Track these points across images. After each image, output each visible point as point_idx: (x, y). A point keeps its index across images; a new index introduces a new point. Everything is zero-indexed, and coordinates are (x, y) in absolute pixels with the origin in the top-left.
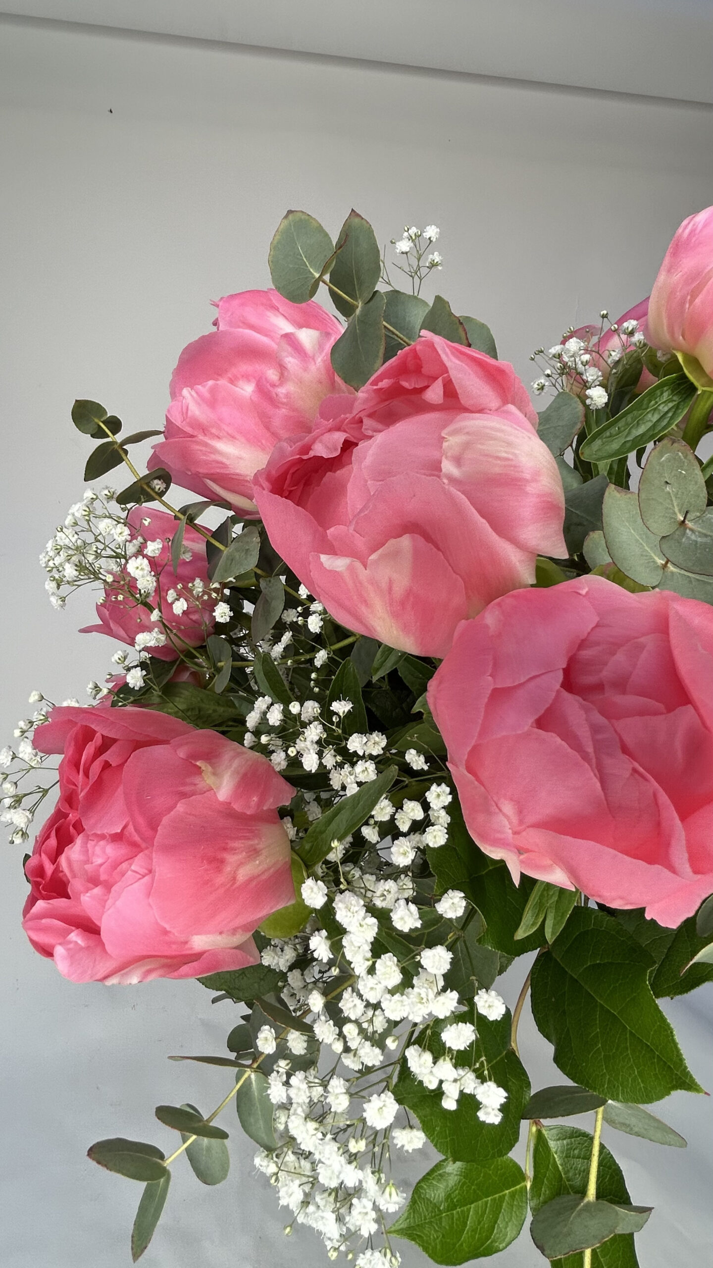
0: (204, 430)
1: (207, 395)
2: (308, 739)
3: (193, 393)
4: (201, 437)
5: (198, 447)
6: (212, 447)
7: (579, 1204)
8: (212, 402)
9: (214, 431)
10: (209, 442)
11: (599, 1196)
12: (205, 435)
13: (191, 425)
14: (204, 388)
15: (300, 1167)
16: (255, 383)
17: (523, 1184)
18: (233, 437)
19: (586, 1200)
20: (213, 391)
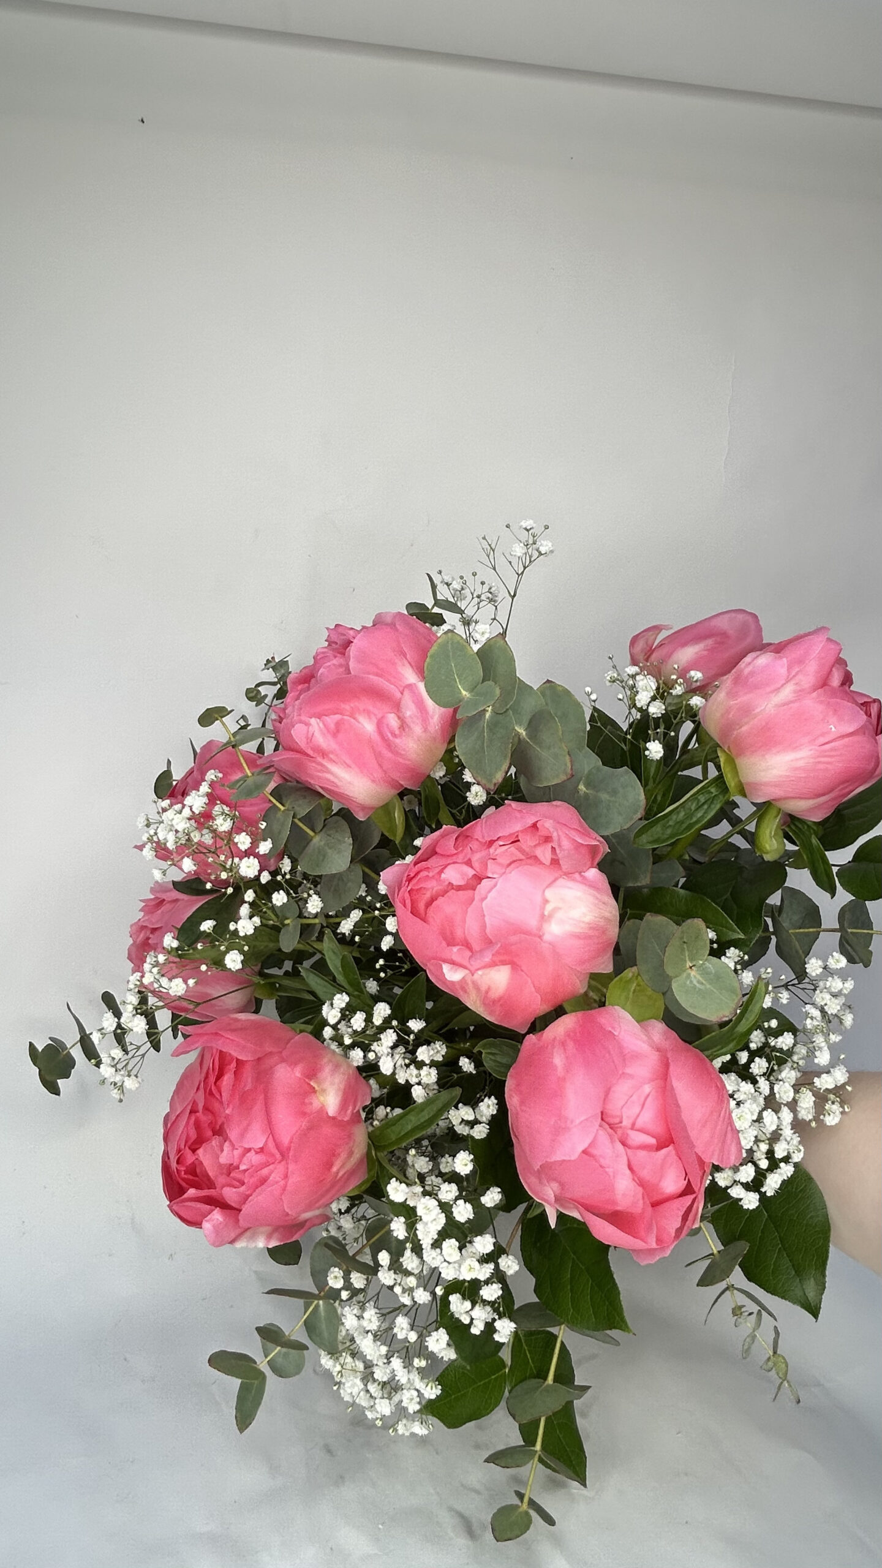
0: (324, 754)
1: (332, 726)
2: (384, 1045)
3: (321, 725)
4: (320, 759)
5: (314, 765)
6: (327, 768)
7: (541, 1386)
8: (336, 731)
9: (331, 756)
10: (326, 764)
11: (555, 1380)
12: (324, 758)
13: (313, 749)
14: (331, 720)
15: (356, 1366)
16: (376, 721)
17: (503, 1371)
18: (349, 766)
19: (546, 1383)
20: (338, 724)
